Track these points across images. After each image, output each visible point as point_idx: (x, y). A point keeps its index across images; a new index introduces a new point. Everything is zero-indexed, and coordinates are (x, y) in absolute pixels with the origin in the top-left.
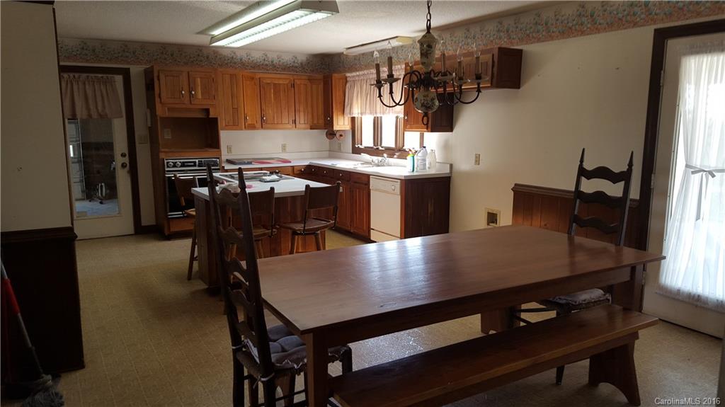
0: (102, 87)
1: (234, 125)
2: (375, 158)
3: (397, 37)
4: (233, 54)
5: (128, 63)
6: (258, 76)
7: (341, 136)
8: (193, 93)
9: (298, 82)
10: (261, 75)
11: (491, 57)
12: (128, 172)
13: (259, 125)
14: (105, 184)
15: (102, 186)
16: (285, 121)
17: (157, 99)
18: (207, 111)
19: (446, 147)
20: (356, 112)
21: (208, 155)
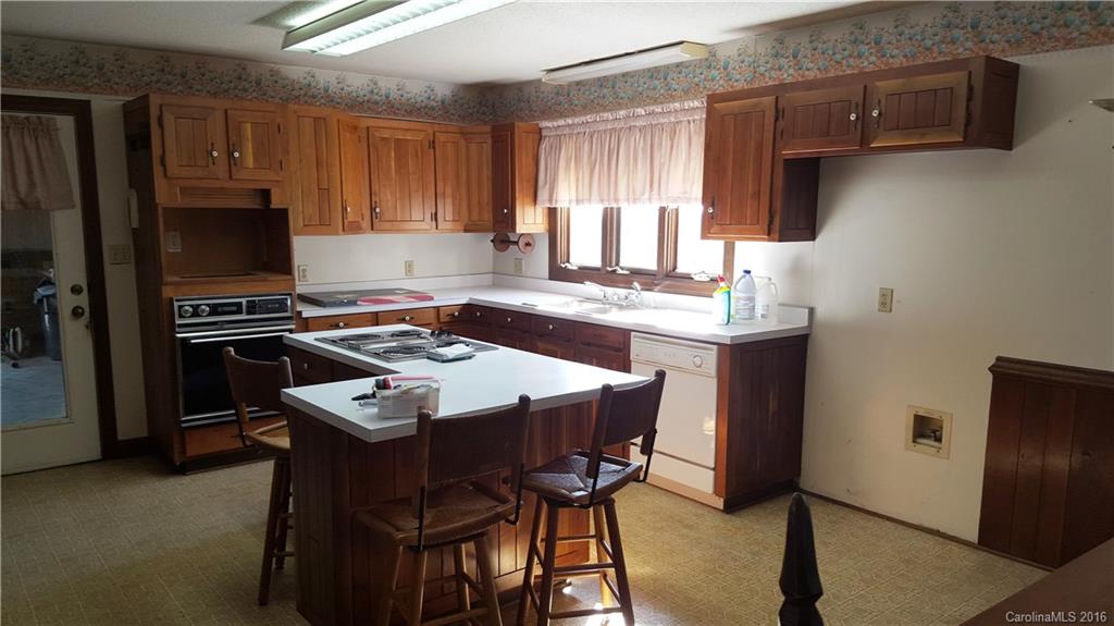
0: (27, 141)
1: (322, 224)
2: (613, 292)
3: (682, 43)
4: (309, 78)
5: (87, 89)
6: (364, 123)
7: (528, 244)
8: (237, 155)
9: (441, 138)
10: (371, 123)
11: (967, 77)
12: (87, 327)
13: (366, 223)
14: (22, 329)
15: (15, 334)
16: (417, 215)
17: (157, 169)
18: (265, 194)
19: (796, 271)
20: (565, 196)
21: (265, 287)
